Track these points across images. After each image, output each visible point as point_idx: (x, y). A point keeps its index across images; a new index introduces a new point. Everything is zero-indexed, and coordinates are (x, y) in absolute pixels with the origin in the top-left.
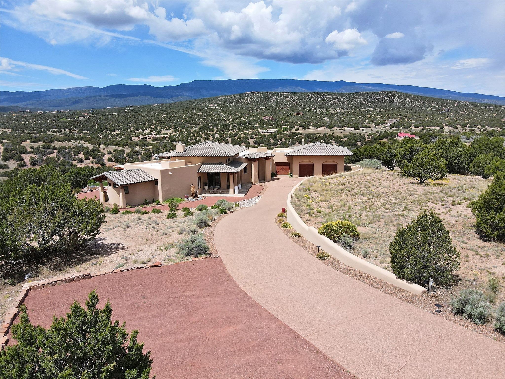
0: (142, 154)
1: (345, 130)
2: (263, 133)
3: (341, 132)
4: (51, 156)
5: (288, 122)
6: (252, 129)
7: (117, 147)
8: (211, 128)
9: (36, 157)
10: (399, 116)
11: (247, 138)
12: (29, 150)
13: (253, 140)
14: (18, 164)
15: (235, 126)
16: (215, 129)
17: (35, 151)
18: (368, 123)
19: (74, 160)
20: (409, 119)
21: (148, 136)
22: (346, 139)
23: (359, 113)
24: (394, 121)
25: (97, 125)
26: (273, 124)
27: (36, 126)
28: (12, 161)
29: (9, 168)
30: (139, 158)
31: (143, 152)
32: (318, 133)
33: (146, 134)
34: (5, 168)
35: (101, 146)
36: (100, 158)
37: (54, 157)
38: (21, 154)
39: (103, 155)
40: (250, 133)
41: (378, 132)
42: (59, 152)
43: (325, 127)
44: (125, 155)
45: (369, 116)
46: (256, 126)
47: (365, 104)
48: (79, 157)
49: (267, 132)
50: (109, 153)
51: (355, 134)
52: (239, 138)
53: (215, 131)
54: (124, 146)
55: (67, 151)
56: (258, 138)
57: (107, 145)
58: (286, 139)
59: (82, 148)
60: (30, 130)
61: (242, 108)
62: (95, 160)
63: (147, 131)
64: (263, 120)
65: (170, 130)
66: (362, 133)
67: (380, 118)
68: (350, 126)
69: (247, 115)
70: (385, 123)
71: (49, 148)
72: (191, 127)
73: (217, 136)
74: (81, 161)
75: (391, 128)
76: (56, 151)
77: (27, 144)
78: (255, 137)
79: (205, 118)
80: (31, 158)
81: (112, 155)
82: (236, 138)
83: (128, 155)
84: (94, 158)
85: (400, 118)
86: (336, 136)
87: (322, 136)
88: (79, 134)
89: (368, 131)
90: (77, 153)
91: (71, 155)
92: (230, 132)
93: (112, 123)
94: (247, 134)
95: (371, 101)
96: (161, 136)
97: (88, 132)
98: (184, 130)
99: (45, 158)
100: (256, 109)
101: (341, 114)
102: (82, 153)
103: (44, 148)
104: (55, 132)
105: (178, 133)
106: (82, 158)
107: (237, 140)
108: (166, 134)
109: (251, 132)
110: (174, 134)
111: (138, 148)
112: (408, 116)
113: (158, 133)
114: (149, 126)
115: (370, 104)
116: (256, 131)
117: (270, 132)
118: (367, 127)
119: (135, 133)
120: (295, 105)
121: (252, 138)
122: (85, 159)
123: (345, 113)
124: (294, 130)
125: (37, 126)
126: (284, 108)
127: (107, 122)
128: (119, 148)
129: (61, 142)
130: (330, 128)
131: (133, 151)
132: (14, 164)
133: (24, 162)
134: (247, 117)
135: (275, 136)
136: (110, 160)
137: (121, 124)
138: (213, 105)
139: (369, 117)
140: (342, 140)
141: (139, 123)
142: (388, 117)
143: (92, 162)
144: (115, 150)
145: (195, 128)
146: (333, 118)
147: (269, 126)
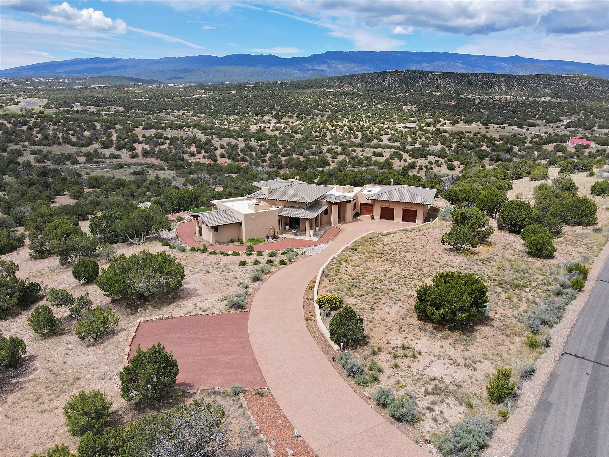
0: (257, 150)
1: (504, 128)
2: (400, 127)
3: (498, 132)
4: (163, 147)
5: (434, 114)
6: (388, 122)
7: (231, 139)
8: (340, 117)
9: (147, 147)
10: (582, 112)
11: (380, 133)
12: (141, 139)
13: (388, 136)
14: (130, 155)
15: (369, 117)
16: (345, 119)
17: (148, 140)
18: (537, 119)
19: (186, 153)
20: (595, 116)
21: (267, 125)
22: (501, 142)
23: (529, 104)
24: (574, 118)
25: (212, 107)
26: (414, 116)
27: (148, 105)
28: (124, 151)
29: (121, 158)
30: (253, 155)
31: (258, 147)
32: (468, 132)
33: (266, 121)
34: (118, 158)
35: (214, 137)
36: (212, 153)
37: (166, 148)
38: (133, 143)
39: (216, 149)
40: (385, 127)
41: (546, 133)
42: (170, 144)
43: (479, 123)
44: (239, 150)
45: (541, 109)
46: (393, 118)
47: (542, 90)
48: (191, 151)
49: (406, 127)
50: (222, 147)
51: (515, 135)
52: (371, 133)
53: (344, 122)
54: (239, 139)
55: (179, 142)
56: (394, 134)
57: (221, 137)
58: (427, 138)
59: (194, 140)
60: (143, 110)
61: (382, 91)
62: (207, 155)
63: (267, 118)
64: (403, 111)
65: (292, 117)
66: (525, 134)
67: (556, 113)
68: (512, 123)
69: (386, 102)
70: (560, 121)
71: (161, 138)
72: (318, 115)
73: (346, 129)
74: (192, 155)
75: (566, 128)
76: (168, 142)
77: (139, 131)
78: (390, 132)
79: (335, 103)
80: (143, 148)
81: (225, 150)
82: (368, 132)
83: (242, 150)
84: (206, 152)
85: (582, 113)
86: (489, 136)
87: (472, 135)
88: (193, 118)
89: (534, 131)
90: (189, 145)
91: (182, 147)
92: (361, 123)
93: (229, 105)
94: (381, 128)
95: (551, 87)
96: (281, 125)
97: (203, 115)
98: (309, 118)
99: (156, 149)
100: (398, 93)
101: (504, 106)
102: (194, 145)
103: (156, 138)
104: (167, 114)
105: (302, 122)
106: (194, 152)
107: (368, 136)
108: (287, 123)
109: (387, 125)
110: (297, 123)
111: (253, 143)
112: (594, 112)
113: (279, 122)
114: (270, 111)
115: (549, 91)
116: (393, 125)
117: (409, 127)
118: (533, 125)
119: (253, 120)
120: (448, 89)
121: (386, 133)
122: (197, 153)
123: (511, 104)
124: (438, 126)
125: (150, 105)
126: (433, 93)
127: (224, 104)
128: (233, 141)
129: (174, 130)
130: (486, 125)
131: (247, 146)
132: (127, 154)
133: (136, 153)
134: (386, 104)
135: (414, 133)
136: (223, 156)
137: (239, 107)
138: (347, 86)
139: (541, 111)
140: (496, 142)
141: (259, 107)
142: (567, 112)
143: (204, 157)
144: (228, 144)
145: (322, 116)
146: (493, 109)
147: (410, 119)
